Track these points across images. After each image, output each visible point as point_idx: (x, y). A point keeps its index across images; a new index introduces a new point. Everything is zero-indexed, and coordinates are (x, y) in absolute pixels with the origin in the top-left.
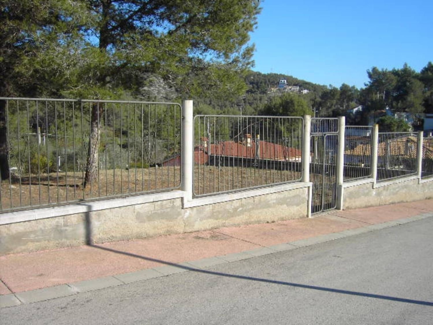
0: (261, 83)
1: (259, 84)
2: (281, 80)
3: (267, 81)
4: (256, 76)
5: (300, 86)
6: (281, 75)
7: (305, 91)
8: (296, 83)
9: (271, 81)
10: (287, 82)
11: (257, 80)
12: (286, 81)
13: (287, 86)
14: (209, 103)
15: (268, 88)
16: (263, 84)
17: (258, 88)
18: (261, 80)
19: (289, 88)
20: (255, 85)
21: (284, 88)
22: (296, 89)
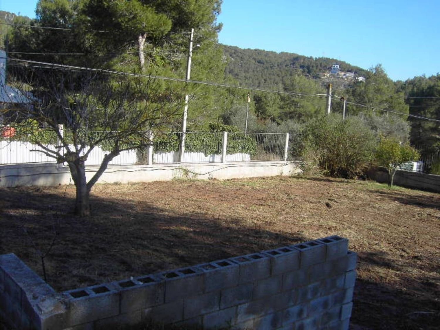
0: (313, 67)
1: (311, 68)
2: (333, 66)
3: (319, 65)
4: (306, 60)
5: (356, 72)
6: (333, 59)
7: (361, 79)
8: (350, 69)
9: (323, 65)
10: (340, 67)
11: (308, 64)
12: (338, 66)
13: (340, 72)
14: (258, 85)
15: (320, 73)
16: (315, 69)
17: (309, 72)
18: (312, 64)
19: (343, 73)
20: (306, 69)
21: (338, 74)
22: (351, 75)
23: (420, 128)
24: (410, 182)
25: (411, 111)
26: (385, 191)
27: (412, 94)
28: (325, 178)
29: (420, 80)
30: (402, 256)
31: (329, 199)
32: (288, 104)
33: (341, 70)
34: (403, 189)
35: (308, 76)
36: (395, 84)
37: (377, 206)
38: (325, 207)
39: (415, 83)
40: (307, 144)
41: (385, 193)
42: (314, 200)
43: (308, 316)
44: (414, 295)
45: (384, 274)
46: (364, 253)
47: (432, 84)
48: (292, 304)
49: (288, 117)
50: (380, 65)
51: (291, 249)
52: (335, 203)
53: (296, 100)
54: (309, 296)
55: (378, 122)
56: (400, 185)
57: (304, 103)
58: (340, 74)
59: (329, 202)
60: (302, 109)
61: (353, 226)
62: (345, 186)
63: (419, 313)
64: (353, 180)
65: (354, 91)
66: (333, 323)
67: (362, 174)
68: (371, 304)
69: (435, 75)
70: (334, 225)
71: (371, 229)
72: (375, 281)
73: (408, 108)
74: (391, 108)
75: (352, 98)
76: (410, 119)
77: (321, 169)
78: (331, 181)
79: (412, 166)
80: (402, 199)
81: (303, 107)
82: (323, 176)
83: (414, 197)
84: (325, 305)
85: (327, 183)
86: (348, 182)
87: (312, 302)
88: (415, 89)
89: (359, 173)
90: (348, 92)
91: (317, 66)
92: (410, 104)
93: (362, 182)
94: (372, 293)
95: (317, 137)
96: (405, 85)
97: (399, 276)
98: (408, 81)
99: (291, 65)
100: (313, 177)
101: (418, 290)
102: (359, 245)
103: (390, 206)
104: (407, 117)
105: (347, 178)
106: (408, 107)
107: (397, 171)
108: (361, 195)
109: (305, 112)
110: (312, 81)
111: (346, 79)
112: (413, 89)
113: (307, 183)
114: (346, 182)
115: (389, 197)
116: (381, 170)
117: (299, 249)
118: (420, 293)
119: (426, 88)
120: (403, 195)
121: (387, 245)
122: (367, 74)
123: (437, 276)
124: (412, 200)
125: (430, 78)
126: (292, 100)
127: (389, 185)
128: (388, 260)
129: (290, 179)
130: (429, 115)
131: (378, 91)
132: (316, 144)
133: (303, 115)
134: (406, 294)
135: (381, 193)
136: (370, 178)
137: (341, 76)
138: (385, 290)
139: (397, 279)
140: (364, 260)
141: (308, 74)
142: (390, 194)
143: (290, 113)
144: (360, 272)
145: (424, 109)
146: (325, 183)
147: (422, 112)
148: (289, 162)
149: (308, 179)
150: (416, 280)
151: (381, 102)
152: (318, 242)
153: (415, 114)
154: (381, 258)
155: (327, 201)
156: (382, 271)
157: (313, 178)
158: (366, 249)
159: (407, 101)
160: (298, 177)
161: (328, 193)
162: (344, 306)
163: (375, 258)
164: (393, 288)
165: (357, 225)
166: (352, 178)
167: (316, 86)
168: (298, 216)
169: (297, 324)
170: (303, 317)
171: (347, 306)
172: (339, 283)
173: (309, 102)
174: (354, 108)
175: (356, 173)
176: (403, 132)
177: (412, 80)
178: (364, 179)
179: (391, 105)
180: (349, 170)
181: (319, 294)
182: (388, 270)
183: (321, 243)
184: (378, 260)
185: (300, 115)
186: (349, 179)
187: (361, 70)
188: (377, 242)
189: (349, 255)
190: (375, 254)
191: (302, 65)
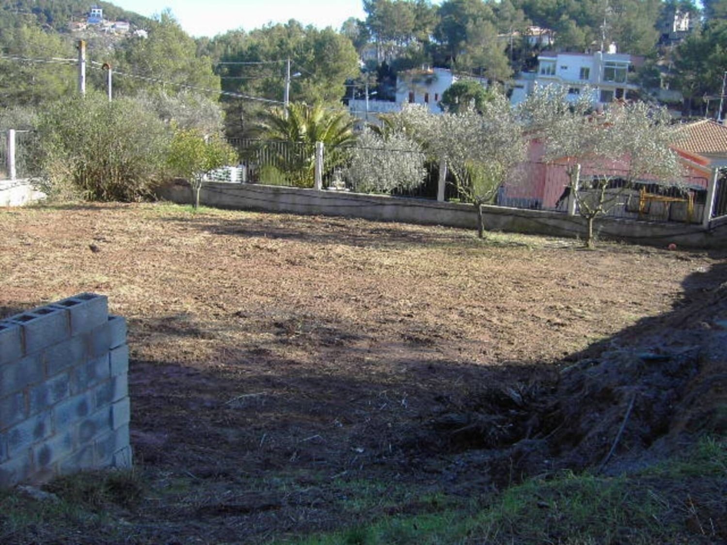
0: (55, 11)
1: (52, 13)
2: (94, 10)
3: (66, 9)
5: (131, 23)
7: (141, 33)
8: (122, 17)
10: (104, 12)
11: (46, 6)
12: (101, 11)
13: (104, 21)
15: (70, 23)
16: (59, 14)
17: (50, 20)
18: (53, 7)
19: (110, 24)
20: (42, 15)
21: (102, 25)
22: (124, 27)
23: (242, 113)
24: (226, 200)
25: (225, 85)
26: (188, 217)
27: (226, 58)
28: (89, 204)
29: (236, 36)
30: (217, 315)
31: (95, 239)
32: (14, 78)
33: (106, 19)
34: (216, 211)
35: (47, 27)
36: (197, 42)
37: (174, 241)
38: (90, 252)
39: (229, 40)
40: (48, 148)
41: (187, 220)
42: (69, 243)
43: (54, 433)
44: (237, 372)
45: (189, 346)
46: (157, 319)
47: (255, 42)
48: (20, 416)
49: (16, 102)
50: (169, 10)
51: (6, 325)
52: (104, 244)
53: (27, 70)
54: (51, 399)
55: (171, 105)
56: (211, 206)
57: (43, 75)
58: (105, 25)
59: (96, 244)
60: (41, 88)
61: (137, 279)
62: (121, 215)
63: (246, 397)
64: (135, 204)
65: (129, 54)
66: (102, 435)
67: (149, 191)
68: (171, 397)
69: (260, 28)
70: (105, 279)
71: (167, 280)
72: (175, 360)
73: (219, 81)
74: (192, 82)
75: (125, 65)
76: (223, 98)
77: (79, 189)
78: (99, 208)
79: (228, 174)
80: (215, 226)
81: (41, 83)
82: (84, 202)
83: (233, 222)
84: (82, 408)
85: (90, 212)
86: (126, 207)
87: (58, 409)
88: (230, 51)
89: (144, 191)
90: (118, 56)
91: (63, 11)
92: (222, 75)
93: (150, 205)
94: (171, 380)
95: (66, 134)
96: (213, 43)
97: (212, 347)
98: (219, 37)
99: (14, 6)
100: (66, 204)
101: (242, 362)
102: (148, 307)
103: (197, 239)
104: (218, 96)
105: (123, 201)
106: (218, 79)
107: (204, 183)
108: (149, 227)
109: (47, 92)
110: (56, 38)
111: (116, 34)
112: (226, 51)
113: (56, 215)
114: (123, 208)
115: (192, 226)
116: (179, 182)
117: (20, 322)
118: (246, 367)
119: (245, 48)
120: (215, 220)
121: (193, 301)
122: (149, 25)
123: (271, 338)
124: (230, 227)
125: (251, 33)
126: (21, 71)
127: (193, 207)
128: (196, 324)
129: (25, 211)
130: (253, 93)
131: (170, 52)
132: (66, 147)
133: (43, 98)
134: (225, 372)
135: (182, 220)
136: (162, 197)
137: (107, 29)
138: (191, 372)
139: (210, 351)
140: (156, 330)
141: (48, 25)
142: (196, 220)
143: (20, 95)
144: (151, 351)
145: (244, 82)
146: (87, 212)
147: (243, 88)
148: (19, 181)
149: (59, 208)
150: (239, 348)
151: (175, 72)
152: (56, 307)
153: (231, 90)
154: (184, 323)
155: (92, 242)
156: (185, 343)
157: (68, 206)
158: (160, 313)
159: (216, 70)
160: (39, 206)
161: (93, 228)
162: (115, 406)
163: (175, 324)
164: (205, 366)
165: (143, 275)
166: (133, 200)
167: (64, 46)
168: (40, 273)
169: (37, 449)
170: (45, 436)
171: (122, 404)
172: (102, 369)
173: (51, 74)
174: (132, 83)
175: (139, 192)
176: (212, 120)
177: (224, 36)
178: (153, 200)
179: (192, 77)
180: (127, 187)
181: (68, 394)
182: (196, 339)
183: (59, 308)
184: (180, 327)
185: (38, 98)
186: (128, 202)
187: (142, 18)
188: (176, 299)
189: (112, 321)
190: (173, 319)
191: (36, 7)
